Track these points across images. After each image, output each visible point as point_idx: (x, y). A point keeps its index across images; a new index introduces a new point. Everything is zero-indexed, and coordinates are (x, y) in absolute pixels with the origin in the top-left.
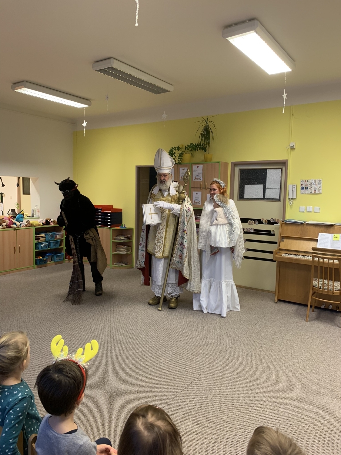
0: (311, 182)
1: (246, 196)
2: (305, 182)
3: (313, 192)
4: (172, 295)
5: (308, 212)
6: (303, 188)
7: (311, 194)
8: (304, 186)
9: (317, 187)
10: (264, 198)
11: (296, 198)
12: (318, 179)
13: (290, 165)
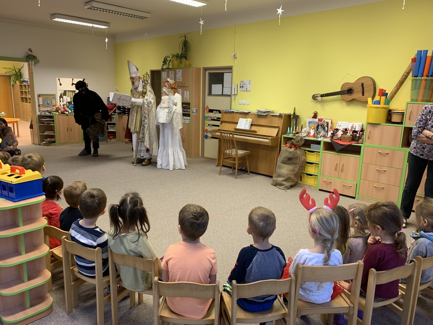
0: (245, 82)
1: (213, 93)
2: (242, 82)
3: (246, 90)
4: (144, 157)
5: (244, 104)
6: (241, 87)
7: (245, 91)
8: (241, 85)
9: (248, 86)
10: (222, 95)
11: (236, 94)
12: (249, 81)
13: (234, 70)
